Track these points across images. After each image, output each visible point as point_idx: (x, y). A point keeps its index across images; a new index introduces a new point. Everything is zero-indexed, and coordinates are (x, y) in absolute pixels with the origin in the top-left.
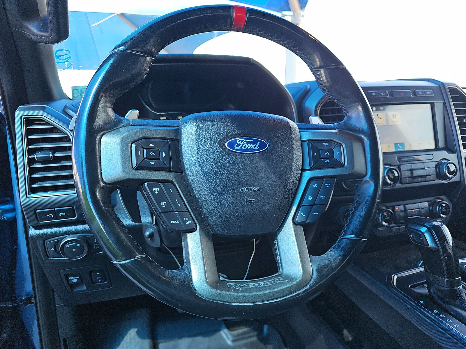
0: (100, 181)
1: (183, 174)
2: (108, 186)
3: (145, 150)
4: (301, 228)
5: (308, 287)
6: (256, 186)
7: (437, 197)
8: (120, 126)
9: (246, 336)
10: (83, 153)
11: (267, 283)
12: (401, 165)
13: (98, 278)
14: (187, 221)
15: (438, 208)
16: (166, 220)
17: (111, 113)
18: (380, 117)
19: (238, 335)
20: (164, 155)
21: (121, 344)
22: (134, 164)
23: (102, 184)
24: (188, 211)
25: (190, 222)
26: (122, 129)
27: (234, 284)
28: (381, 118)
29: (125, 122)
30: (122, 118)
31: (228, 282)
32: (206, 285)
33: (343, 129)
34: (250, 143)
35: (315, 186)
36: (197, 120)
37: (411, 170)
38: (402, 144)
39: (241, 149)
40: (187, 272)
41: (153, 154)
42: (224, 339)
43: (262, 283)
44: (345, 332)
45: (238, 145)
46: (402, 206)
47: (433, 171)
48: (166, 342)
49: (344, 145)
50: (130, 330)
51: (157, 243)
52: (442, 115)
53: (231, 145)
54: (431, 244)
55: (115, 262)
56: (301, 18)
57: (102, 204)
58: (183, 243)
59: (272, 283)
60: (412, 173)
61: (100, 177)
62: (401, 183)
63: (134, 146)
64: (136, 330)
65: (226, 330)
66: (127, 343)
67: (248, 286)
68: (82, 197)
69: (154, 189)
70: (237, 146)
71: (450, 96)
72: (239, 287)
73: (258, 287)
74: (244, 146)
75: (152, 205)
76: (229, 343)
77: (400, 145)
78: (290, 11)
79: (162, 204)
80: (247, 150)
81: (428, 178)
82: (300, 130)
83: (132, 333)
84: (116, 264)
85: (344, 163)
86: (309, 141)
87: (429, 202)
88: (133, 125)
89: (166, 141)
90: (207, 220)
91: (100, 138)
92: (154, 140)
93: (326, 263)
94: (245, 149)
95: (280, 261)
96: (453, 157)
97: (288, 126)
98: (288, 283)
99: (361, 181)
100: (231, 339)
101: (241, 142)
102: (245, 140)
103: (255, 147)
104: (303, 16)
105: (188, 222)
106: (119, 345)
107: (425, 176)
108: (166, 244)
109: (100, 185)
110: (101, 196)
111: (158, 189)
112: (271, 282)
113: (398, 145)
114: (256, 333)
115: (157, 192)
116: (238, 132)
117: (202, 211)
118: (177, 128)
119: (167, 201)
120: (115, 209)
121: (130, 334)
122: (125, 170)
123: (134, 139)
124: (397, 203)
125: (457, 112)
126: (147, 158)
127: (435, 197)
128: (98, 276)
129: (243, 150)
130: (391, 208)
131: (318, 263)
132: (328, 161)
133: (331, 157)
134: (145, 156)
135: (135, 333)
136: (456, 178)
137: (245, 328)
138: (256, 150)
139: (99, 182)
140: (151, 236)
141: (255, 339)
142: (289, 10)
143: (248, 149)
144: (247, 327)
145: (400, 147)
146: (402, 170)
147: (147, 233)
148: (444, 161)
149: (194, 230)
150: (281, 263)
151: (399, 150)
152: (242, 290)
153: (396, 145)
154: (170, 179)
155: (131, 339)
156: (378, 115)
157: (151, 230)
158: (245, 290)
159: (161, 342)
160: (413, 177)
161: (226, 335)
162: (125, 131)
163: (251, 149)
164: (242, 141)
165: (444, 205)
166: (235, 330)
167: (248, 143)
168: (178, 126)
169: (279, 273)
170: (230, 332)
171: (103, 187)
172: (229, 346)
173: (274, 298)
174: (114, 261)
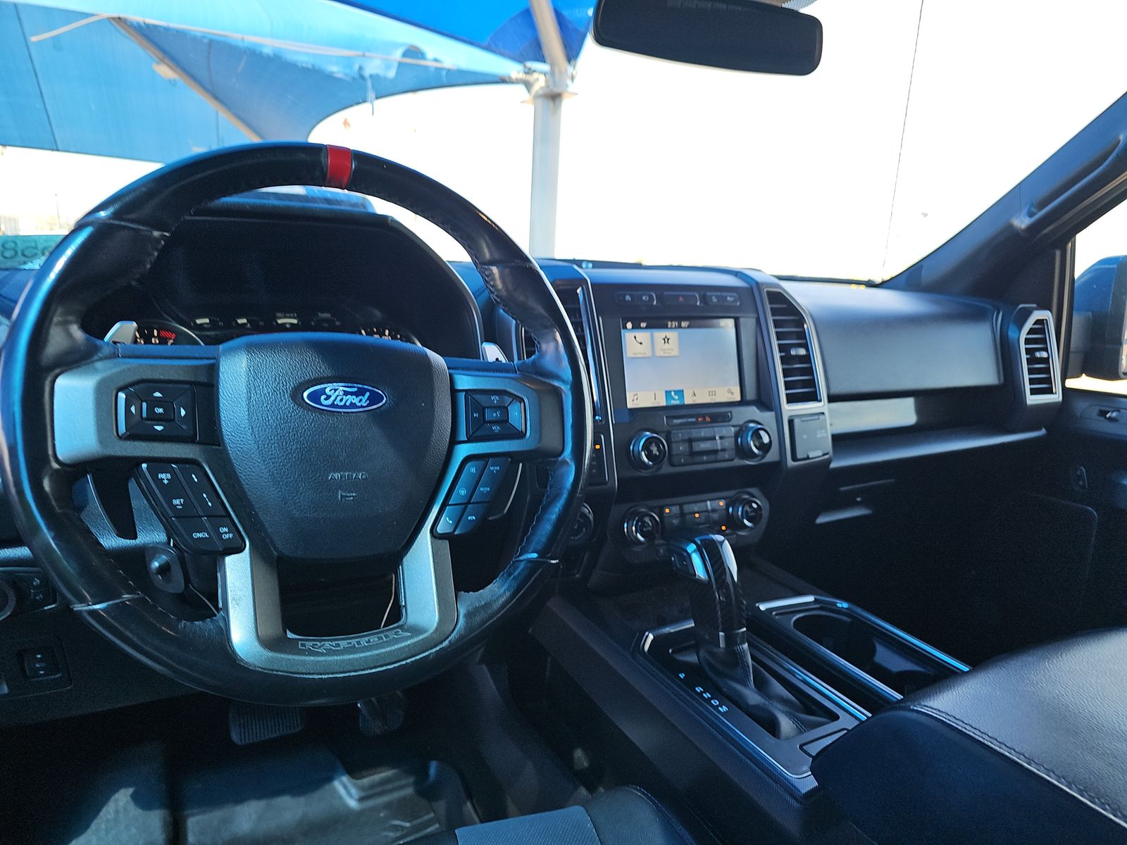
0: (52, 459)
1: (221, 448)
2: (67, 469)
3: (144, 405)
4: (446, 544)
5: (446, 643)
6: (359, 471)
7: (742, 490)
8: (96, 358)
9: (390, 786)
10: (17, 409)
11: (374, 639)
12: (673, 432)
13: (38, 666)
14: (226, 533)
15: (740, 509)
16: (183, 532)
17: (77, 333)
18: (639, 341)
19: (372, 786)
20: (183, 412)
21: (93, 826)
22: (122, 429)
23: (55, 466)
24: (230, 515)
25: (231, 535)
26: (99, 365)
27: (311, 643)
28: (641, 343)
29: (107, 350)
30: (99, 342)
31: (300, 640)
32: (257, 644)
33: (528, 372)
34: (352, 394)
35: (473, 470)
36: (250, 348)
37: (690, 441)
38: (680, 393)
39: (333, 405)
40: (222, 624)
41: (161, 410)
42: (340, 798)
43: (363, 641)
44: (579, 754)
45: (328, 397)
46: (678, 507)
47: (729, 443)
48: (204, 812)
49: (526, 400)
50: (116, 791)
51: (177, 583)
52: (752, 341)
53: (315, 397)
54: (700, 572)
55: (78, 607)
56: (569, 82)
57: (54, 503)
58: (219, 575)
59: (382, 639)
60: (691, 447)
61: (50, 452)
62: (672, 465)
63: (122, 396)
64: (131, 790)
65: (345, 779)
66: (108, 820)
67: (338, 645)
68: (13, 490)
69: (160, 476)
70: (326, 399)
71: (768, 307)
72: (320, 647)
73: (356, 646)
74: (339, 398)
75: (157, 505)
76: (353, 804)
77: (675, 394)
78: (544, 62)
79: (176, 502)
80: (345, 406)
81: (720, 456)
82: (452, 371)
83: (122, 799)
84: (80, 612)
85: (524, 431)
86: (466, 391)
87: (728, 500)
88: (123, 357)
89: (188, 386)
90: (266, 531)
91: (53, 382)
92: (165, 385)
93: (483, 603)
94: (342, 403)
95: (404, 604)
96: (767, 418)
97: (426, 364)
98: (410, 637)
99: (555, 462)
100: (357, 797)
101: (333, 391)
102: (341, 388)
103: (361, 400)
104: (573, 78)
105: (227, 536)
106: (88, 826)
107: (715, 452)
108: (196, 585)
109: (51, 467)
110: (52, 488)
111: (169, 476)
112: (380, 638)
113: (673, 393)
114: (411, 780)
115: (166, 482)
116: (328, 373)
117: (257, 514)
118: (211, 361)
119: (185, 496)
120: (83, 516)
121: (117, 800)
122: (102, 441)
123: (121, 383)
124: (669, 501)
125: (780, 336)
126: (147, 419)
127: (738, 490)
128: (40, 661)
129: (337, 406)
130: (656, 510)
131: (469, 603)
132: (498, 428)
133: (504, 421)
134: (144, 415)
135: (129, 798)
136: (772, 456)
137: (389, 770)
138: (362, 407)
139: (48, 462)
140: (164, 569)
141: (409, 791)
142: (542, 59)
143: (348, 404)
144: (394, 768)
145: (676, 397)
146: (673, 440)
147: (156, 564)
148: (752, 425)
149: (239, 550)
150: (405, 606)
151: (673, 402)
152: (324, 651)
153: (668, 393)
154: (194, 457)
155: (117, 812)
156: (635, 337)
157: (164, 557)
158: (330, 652)
159: (193, 815)
160: (693, 454)
161: (345, 787)
162: (103, 369)
163: (353, 405)
164: (336, 390)
165: (755, 506)
166: (364, 777)
167: (346, 393)
168: (214, 358)
169: (400, 623)
170: (354, 781)
171: (57, 471)
172: (350, 812)
173: (383, 663)
174: (76, 606)
